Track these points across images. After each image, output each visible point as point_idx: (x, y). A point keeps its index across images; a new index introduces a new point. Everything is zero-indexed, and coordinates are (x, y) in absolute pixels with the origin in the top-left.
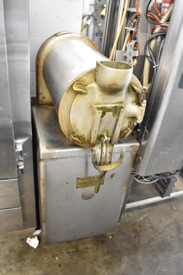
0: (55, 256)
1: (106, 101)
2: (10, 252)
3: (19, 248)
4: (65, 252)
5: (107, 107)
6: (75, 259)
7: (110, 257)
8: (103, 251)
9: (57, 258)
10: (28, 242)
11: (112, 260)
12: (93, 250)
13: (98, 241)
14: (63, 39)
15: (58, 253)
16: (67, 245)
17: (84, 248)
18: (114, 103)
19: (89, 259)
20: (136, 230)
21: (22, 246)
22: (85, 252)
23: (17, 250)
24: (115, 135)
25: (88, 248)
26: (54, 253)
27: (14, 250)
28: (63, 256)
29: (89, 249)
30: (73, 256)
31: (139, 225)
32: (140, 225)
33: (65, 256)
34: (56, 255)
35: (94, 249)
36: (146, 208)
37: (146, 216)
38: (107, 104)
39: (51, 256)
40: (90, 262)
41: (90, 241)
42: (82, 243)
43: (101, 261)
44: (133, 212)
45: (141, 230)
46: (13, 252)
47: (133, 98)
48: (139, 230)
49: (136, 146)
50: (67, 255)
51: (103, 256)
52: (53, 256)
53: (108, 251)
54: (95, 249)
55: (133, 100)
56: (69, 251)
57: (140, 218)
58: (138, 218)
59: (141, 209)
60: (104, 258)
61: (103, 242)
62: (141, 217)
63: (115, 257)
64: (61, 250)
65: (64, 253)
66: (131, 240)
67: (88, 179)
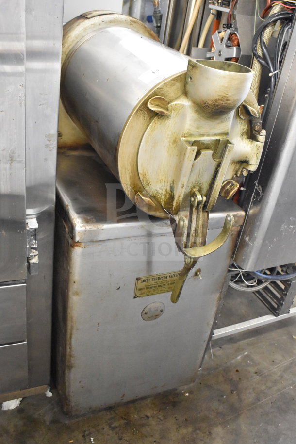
0: (88, 435)
1: (203, 131)
3: (16, 426)
4: (107, 428)
5: (203, 142)
6: (127, 438)
7: (190, 429)
8: (177, 419)
9: (92, 439)
11: (195, 436)
12: (158, 420)
13: (164, 403)
14: (99, 25)
15: (92, 430)
16: (108, 413)
17: (141, 418)
18: (215, 135)
19: (152, 436)
20: (232, 379)
21: (21, 423)
22: (143, 425)
23: (14, 431)
24: (214, 192)
25: (148, 417)
26: (85, 431)
27: (7, 432)
28: (103, 434)
29: (151, 419)
30: (122, 433)
31: (235, 370)
32: (237, 371)
33: (108, 435)
34: (90, 435)
35: (158, 418)
36: (244, 339)
37: (246, 353)
38: (203, 135)
39: (80, 437)
40: (155, 441)
41: (150, 405)
42: (136, 408)
43: (174, 438)
44: (223, 347)
45: (240, 379)
46: (5, 435)
47: (243, 127)
48: (238, 379)
49: (240, 217)
50: (111, 432)
51: (177, 428)
52: (84, 436)
53: (186, 420)
54: (162, 418)
55: (243, 131)
56: (113, 425)
57: (236, 357)
58: (233, 358)
59: (236, 342)
60: (181, 433)
61: (174, 404)
62: (238, 356)
63: (199, 429)
64: (99, 425)
65: (104, 429)
66: (224, 397)
67: (155, 279)
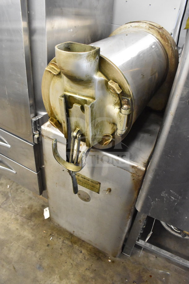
0: (52, 235)
1: (74, 91)
2: (28, 208)
3: (36, 209)
4: (62, 240)
6: (63, 251)
7: (92, 275)
8: (91, 266)
9: (52, 238)
10: (45, 210)
11: (90, 280)
12: (84, 258)
13: (95, 254)
15: (56, 235)
16: (69, 235)
17: (78, 250)
18: (84, 96)
19: (73, 261)
20: (142, 277)
21: (38, 210)
22: (76, 253)
23: (33, 211)
25: (81, 252)
26: (53, 233)
27: (31, 209)
28: (57, 241)
29: (82, 254)
30: (64, 248)
31: (150, 275)
32: (151, 276)
33: (59, 243)
34: (53, 236)
35: (85, 257)
36: (176, 266)
37: (168, 273)
38: (76, 94)
39: (49, 234)
40: (72, 264)
41: (88, 249)
42: (81, 244)
43: (80, 271)
44: (158, 258)
45: (147, 281)
46: (30, 209)
48: (145, 280)
49: (139, 170)
50: (61, 243)
51: (87, 269)
52: (51, 234)
53: (95, 270)
54: (86, 259)
55: (116, 102)
56: (65, 241)
57: (159, 270)
58: (157, 269)
59: (169, 263)
60: (86, 272)
61: (99, 259)
62: (161, 269)
63: (96, 280)
64: (60, 236)
65: (60, 239)
66: (127, 280)
67: (82, 177)
